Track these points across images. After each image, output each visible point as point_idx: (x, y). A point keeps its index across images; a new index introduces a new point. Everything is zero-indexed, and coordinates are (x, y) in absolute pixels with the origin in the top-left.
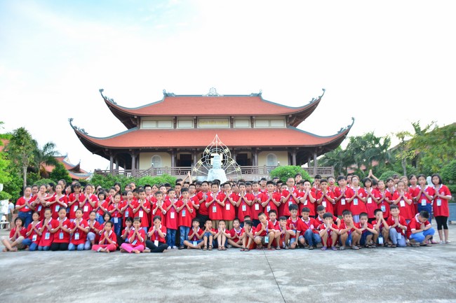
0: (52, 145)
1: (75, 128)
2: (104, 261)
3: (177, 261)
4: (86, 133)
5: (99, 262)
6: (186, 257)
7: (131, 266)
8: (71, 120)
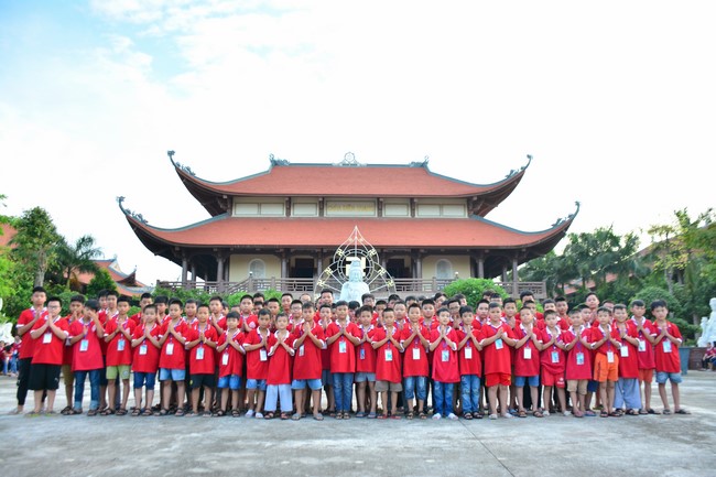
0: (90, 240)
1: (126, 213)
2: (148, 451)
3: (301, 452)
4: (145, 222)
5: (138, 453)
6: (317, 443)
7: (203, 465)
8: (121, 199)
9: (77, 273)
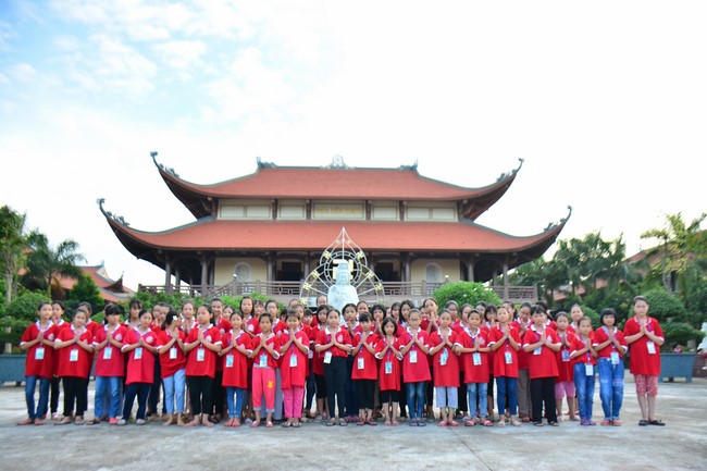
1: (108, 215)
4: (126, 224)
8: (102, 201)
9: (59, 277)
